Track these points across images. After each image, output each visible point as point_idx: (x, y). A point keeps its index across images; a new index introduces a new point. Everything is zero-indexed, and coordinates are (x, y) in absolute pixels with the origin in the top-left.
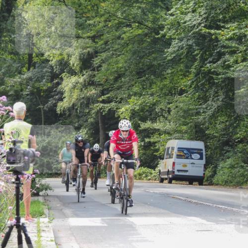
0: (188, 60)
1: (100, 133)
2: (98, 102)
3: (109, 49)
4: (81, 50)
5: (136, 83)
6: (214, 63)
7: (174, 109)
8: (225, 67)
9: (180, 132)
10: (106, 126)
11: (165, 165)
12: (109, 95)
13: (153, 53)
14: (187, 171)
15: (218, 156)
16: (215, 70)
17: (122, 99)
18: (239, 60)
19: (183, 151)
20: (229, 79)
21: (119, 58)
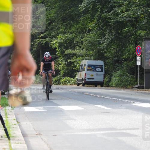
0: (93, 11)
1: (40, 57)
2: (39, 38)
5: (61, 26)
6: (109, 12)
7: (85, 41)
8: (115, 15)
9: (89, 55)
11: (80, 75)
12: (45, 34)
13: (71, 7)
14: (93, 79)
15: (112, 69)
16: (109, 17)
17: (53, 36)
19: (91, 67)
20: (118, 22)
21: (51, 11)
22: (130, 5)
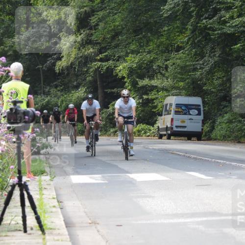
0: (184, 16)
1: (99, 91)
2: (96, 60)
3: (106, 7)
4: (78, 9)
5: (132, 41)
6: (210, 19)
7: (172, 66)
8: (221, 23)
9: (178, 88)
10: (105, 84)
11: (164, 121)
12: (106, 54)
13: (149, 10)
14: (185, 127)
15: (216, 111)
16: (211, 26)
17: (119, 57)
18: (235, 15)
19: (181, 107)
20: (225, 34)
21: (116, 16)
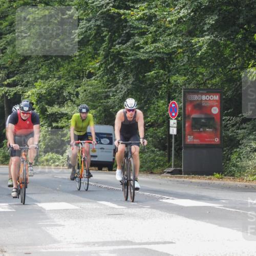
0: (96, 41)
2: (3, 85)
3: (14, 30)
5: (42, 66)
6: (124, 44)
7: (83, 93)
8: (134, 48)
12: (14, 78)
14: (96, 156)
16: (125, 51)
17: (28, 82)
20: (138, 60)
22: (160, 32)
